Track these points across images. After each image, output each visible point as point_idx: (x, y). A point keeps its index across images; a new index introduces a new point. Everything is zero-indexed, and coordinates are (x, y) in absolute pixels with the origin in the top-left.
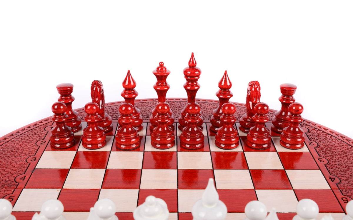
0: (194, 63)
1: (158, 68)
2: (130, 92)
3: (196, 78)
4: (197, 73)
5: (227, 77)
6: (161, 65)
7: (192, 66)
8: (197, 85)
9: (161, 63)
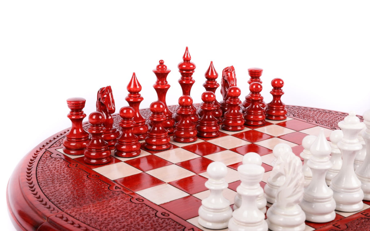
0: (189, 57)
1: (158, 67)
2: (135, 96)
3: (191, 72)
4: (192, 66)
5: (213, 68)
6: (161, 63)
7: (187, 60)
8: (191, 80)
9: (161, 61)
